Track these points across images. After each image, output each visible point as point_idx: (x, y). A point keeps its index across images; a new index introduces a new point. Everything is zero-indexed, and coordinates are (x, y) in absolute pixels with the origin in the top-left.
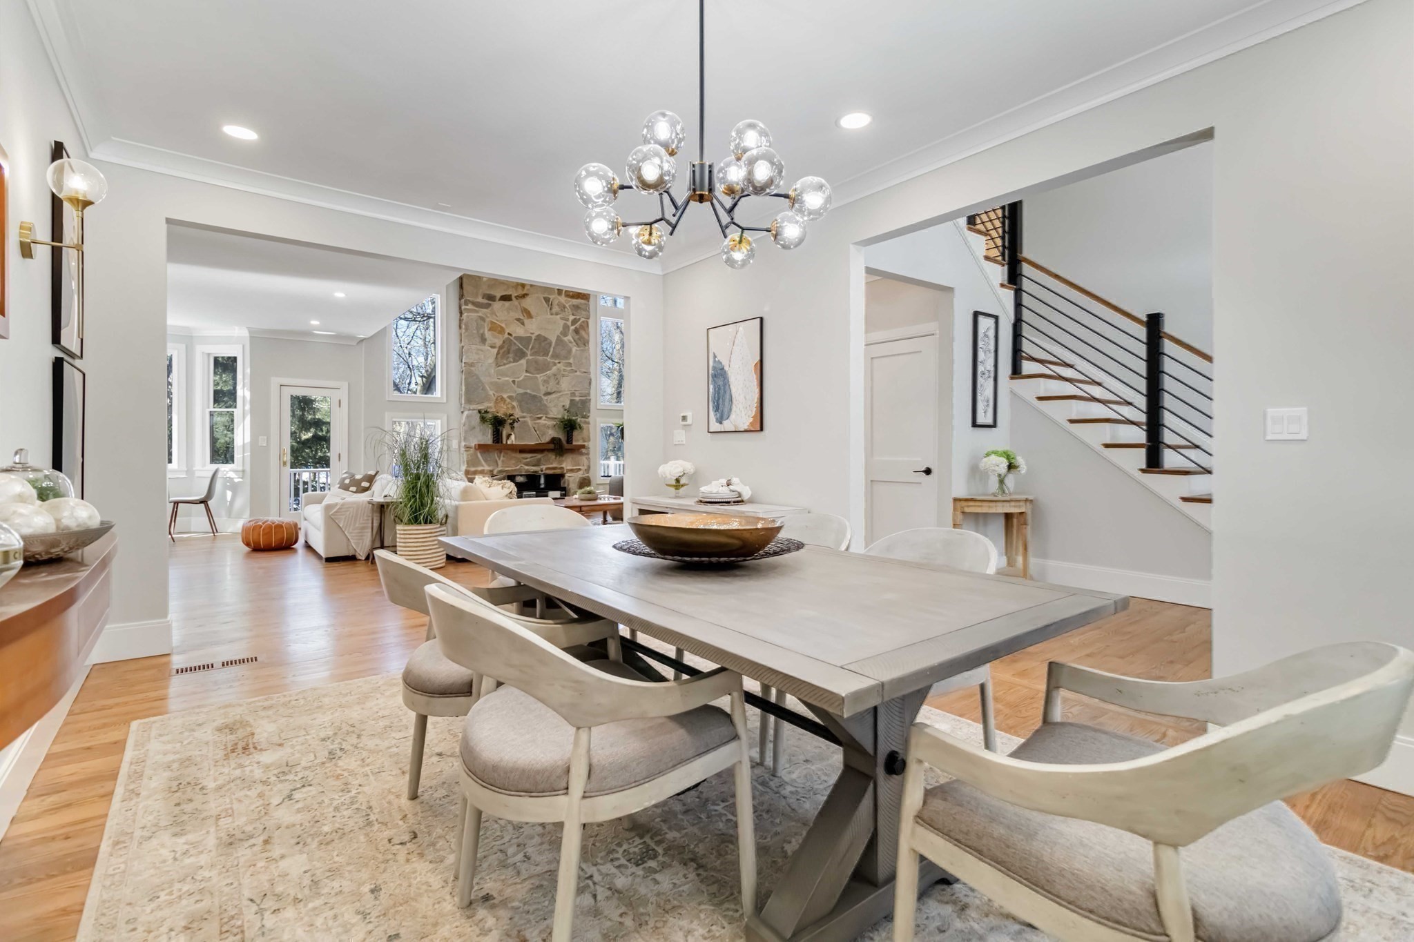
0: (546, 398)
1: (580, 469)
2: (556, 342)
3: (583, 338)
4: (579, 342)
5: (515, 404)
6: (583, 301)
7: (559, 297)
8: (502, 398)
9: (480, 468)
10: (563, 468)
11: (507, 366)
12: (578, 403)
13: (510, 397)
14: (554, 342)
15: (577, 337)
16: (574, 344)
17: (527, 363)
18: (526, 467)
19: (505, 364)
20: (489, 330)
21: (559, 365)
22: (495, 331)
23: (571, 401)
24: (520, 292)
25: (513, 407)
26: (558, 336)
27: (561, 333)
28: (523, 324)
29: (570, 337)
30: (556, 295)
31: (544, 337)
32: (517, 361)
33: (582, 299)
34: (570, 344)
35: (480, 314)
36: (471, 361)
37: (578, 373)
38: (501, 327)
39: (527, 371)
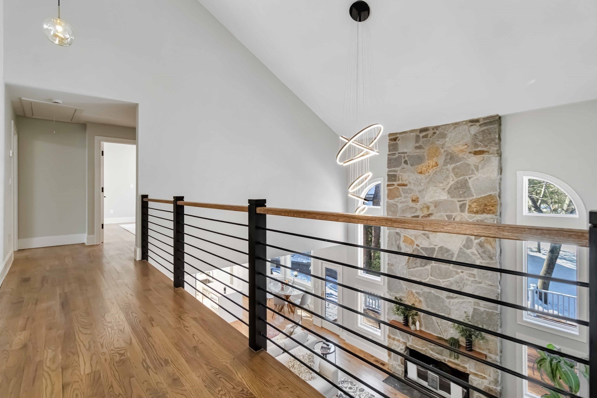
0: (448, 301)
1: (485, 378)
2: (458, 254)
3: (489, 251)
4: (483, 255)
5: (421, 298)
6: (489, 216)
7: (462, 214)
8: (412, 292)
9: (397, 338)
10: (466, 368)
11: (416, 269)
12: (482, 313)
13: (417, 293)
14: (456, 253)
15: (481, 250)
16: (479, 256)
17: (431, 269)
18: (431, 352)
19: (414, 268)
20: (403, 242)
21: (461, 274)
22: (407, 243)
23: (475, 309)
24: (426, 212)
25: (420, 301)
26: (461, 249)
27: (464, 246)
28: (428, 238)
29: (474, 250)
30: (459, 212)
31: (446, 249)
32: (424, 266)
33: (488, 213)
34: (474, 257)
35: (397, 231)
36: (391, 263)
37: (483, 285)
38: (412, 240)
39: (431, 275)
